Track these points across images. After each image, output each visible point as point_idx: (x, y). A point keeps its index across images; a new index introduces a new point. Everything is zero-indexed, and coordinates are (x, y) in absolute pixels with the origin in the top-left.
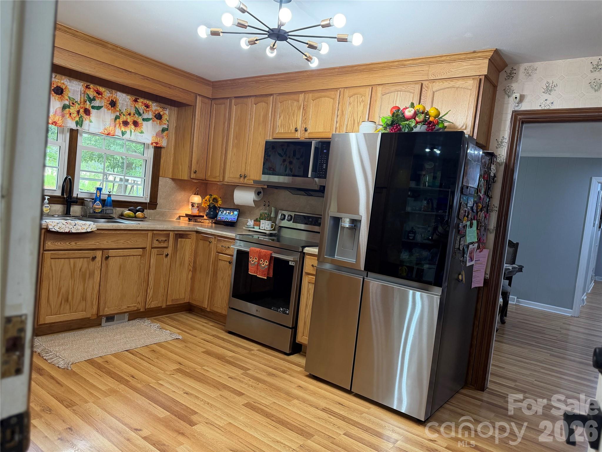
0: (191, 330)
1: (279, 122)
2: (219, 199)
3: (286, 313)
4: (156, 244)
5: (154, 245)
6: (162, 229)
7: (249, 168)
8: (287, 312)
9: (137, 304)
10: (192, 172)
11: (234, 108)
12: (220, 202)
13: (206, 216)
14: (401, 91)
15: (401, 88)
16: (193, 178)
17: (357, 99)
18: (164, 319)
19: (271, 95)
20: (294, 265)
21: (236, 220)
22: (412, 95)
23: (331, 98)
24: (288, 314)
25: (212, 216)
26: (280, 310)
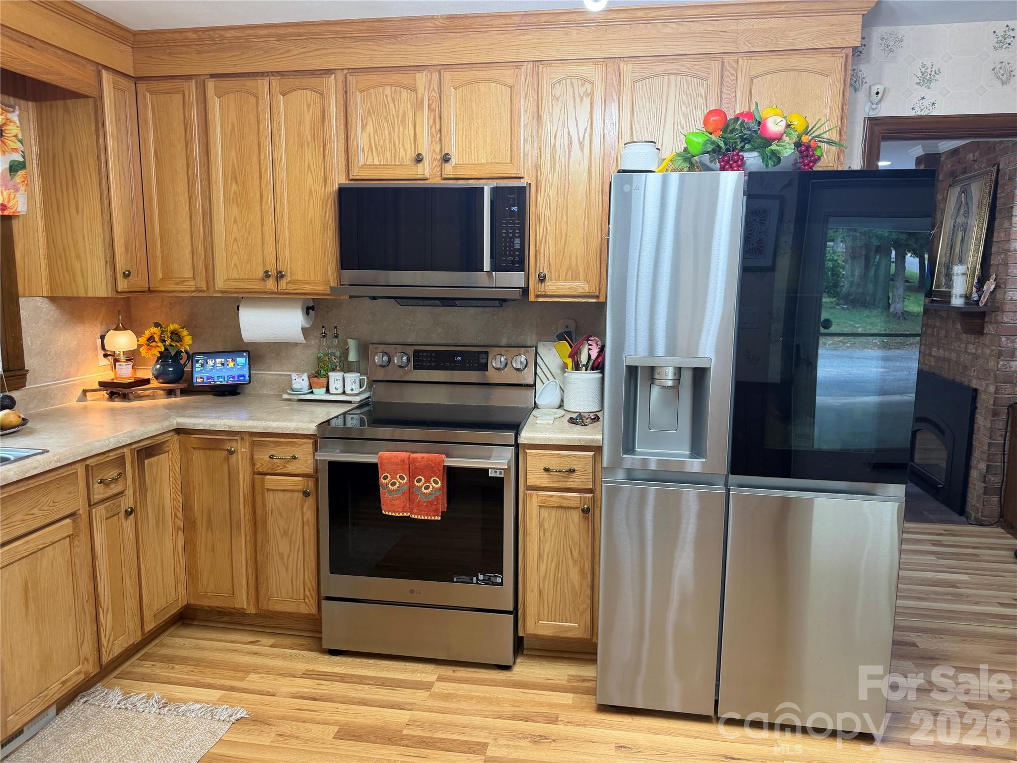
0: (242, 679)
1: (361, 139)
2: (185, 333)
3: (494, 584)
4: (99, 492)
5: (97, 497)
6: (107, 449)
7: (287, 254)
8: (499, 580)
9: (83, 663)
10: (119, 276)
11: (215, 105)
12: (188, 340)
13: (157, 377)
14: (677, 74)
15: (679, 67)
16: (124, 290)
17: (571, 90)
18: (138, 665)
19: (329, 72)
20: (502, 476)
21: (247, 378)
22: (703, 84)
23: (505, 85)
24: (501, 584)
25: (171, 376)
26: (477, 579)
